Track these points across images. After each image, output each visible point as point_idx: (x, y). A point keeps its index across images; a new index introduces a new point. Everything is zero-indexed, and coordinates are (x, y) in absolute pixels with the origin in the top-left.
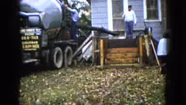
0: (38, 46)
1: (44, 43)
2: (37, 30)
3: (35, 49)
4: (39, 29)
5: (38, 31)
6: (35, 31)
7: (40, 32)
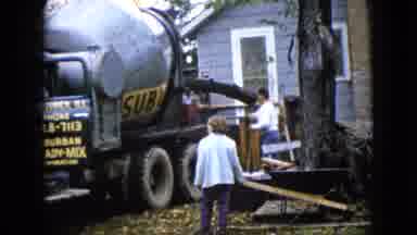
0: (83, 154)
1: (109, 140)
3: (75, 162)
6: (72, 106)
7: (87, 108)
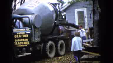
4: (29, 29)
6: (26, 30)
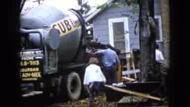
2: (37, 52)
3: (36, 79)
4: (40, 51)
5: (39, 54)
7: (42, 55)
